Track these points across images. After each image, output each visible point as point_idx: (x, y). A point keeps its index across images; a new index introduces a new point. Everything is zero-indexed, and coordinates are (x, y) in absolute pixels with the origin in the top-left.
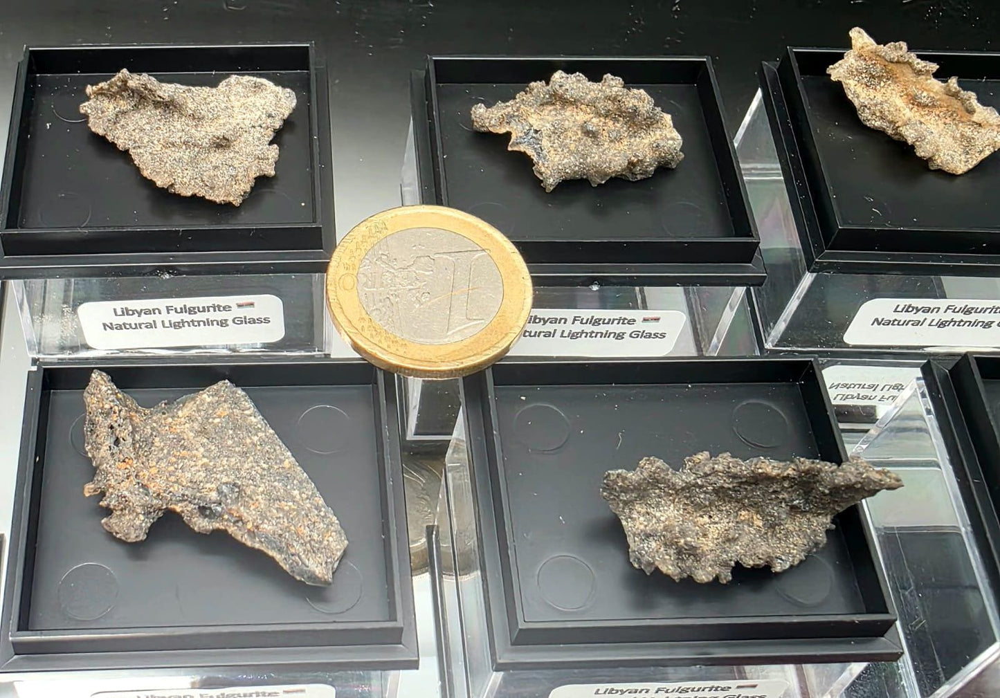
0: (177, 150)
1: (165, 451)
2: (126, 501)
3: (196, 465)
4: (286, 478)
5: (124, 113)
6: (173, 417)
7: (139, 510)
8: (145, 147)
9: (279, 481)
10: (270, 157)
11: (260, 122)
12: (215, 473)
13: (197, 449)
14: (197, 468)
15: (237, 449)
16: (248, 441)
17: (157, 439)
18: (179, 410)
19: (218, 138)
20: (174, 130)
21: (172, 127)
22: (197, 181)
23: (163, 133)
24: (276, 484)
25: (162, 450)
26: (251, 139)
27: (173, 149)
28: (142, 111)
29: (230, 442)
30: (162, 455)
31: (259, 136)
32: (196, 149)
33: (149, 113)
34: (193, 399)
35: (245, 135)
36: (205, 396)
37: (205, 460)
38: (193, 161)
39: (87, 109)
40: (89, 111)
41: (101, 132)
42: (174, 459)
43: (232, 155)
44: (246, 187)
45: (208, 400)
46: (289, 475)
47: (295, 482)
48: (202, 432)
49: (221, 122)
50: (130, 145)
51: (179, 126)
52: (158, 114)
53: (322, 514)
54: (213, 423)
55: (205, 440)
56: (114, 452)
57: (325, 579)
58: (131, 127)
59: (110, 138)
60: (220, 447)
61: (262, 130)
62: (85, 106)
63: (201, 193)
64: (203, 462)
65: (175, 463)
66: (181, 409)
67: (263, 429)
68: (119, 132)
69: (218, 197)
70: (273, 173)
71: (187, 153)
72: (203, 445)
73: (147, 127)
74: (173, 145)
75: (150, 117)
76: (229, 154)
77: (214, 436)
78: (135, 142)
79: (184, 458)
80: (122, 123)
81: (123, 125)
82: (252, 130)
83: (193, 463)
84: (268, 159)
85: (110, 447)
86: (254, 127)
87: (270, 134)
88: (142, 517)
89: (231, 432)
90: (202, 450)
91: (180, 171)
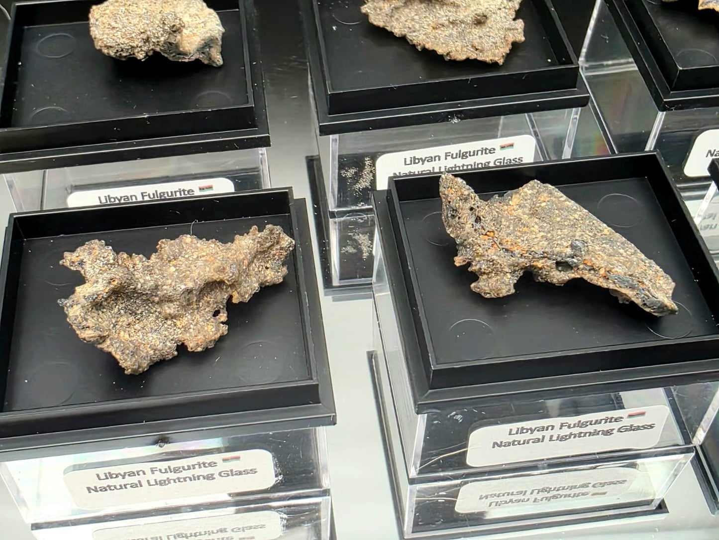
0: (446, 29)
1: (511, 228)
2: (493, 265)
3: (536, 238)
4: (610, 241)
5: (397, 8)
6: (507, 205)
7: (507, 270)
8: (418, 31)
9: (606, 243)
10: (519, 28)
11: (503, 6)
12: (555, 240)
13: (533, 227)
14: (538, 239)
15: (566, 223)
16: (571, 218)
17: (503, 220)
18: (509, 201)
19: (479, 16)
20: (439, 16)
21: (437, 15)
22: (468, 48)
23: (431, 20)
24: (604, 245)
25: (509, 227)
26: (498, 18)
27: (442, 29)
28: (410, 7)
29: (558, 219)
30: (510, 231)
31: (505, 15)
32: (463, 25)
33: (416, 7)
34: (516, 193)
35: (494, 16)
36: (526, 190)
37: (542, 234)
38: (461, 34)
39: (367, 9)
40: (369, 11)
41: (381, 24)
42: (519, 234)
43: (488, 30)
44: (507, 50)
45: (530, 192)
46: (612, 239)
47: (618, 244)
48: (534, 214)
49: (472, 9)
50: (405, 31)
51: (443, 13)
52: (423, 7)
53: (647, 265)
54: (540, 206)
55: (537, 220)
56: (477, 228)
57: (672, 308)
58: (403, 19)
59: (388, 29)
60: (551, 223)
61: (507, 11)
62: (365, 8)
63: (473, 56)
64: (541, 235)
65: (521, 236)
66: (510, 200)
67: (579, 210)
68: (395, 24)
69: (487, 57)
70: (523, 39)
71: (455, 30)
72: (536, 223)
73: (417, 17)
74: (443, 26)
75: (417, 10)
76: (485, 29)
77: (543, 215)
78: (410, 28)
79: (525, 233)
80: (396, 17)
81: (397, 18)
82: (498, 12)
83: (534, 236)
84: (517, 29)
85: (472, 225)
86: (500, 9)
87: (513, 14)
88: (509, 276)
89: (557, 212)
90: (536, 227)
91: (452, 43)
